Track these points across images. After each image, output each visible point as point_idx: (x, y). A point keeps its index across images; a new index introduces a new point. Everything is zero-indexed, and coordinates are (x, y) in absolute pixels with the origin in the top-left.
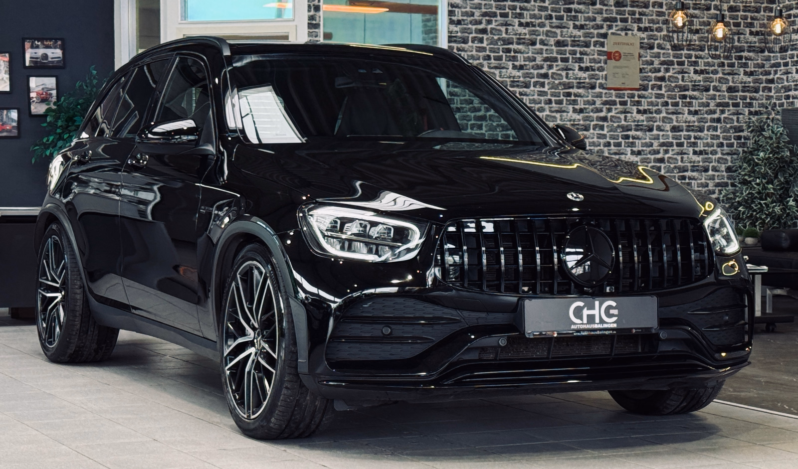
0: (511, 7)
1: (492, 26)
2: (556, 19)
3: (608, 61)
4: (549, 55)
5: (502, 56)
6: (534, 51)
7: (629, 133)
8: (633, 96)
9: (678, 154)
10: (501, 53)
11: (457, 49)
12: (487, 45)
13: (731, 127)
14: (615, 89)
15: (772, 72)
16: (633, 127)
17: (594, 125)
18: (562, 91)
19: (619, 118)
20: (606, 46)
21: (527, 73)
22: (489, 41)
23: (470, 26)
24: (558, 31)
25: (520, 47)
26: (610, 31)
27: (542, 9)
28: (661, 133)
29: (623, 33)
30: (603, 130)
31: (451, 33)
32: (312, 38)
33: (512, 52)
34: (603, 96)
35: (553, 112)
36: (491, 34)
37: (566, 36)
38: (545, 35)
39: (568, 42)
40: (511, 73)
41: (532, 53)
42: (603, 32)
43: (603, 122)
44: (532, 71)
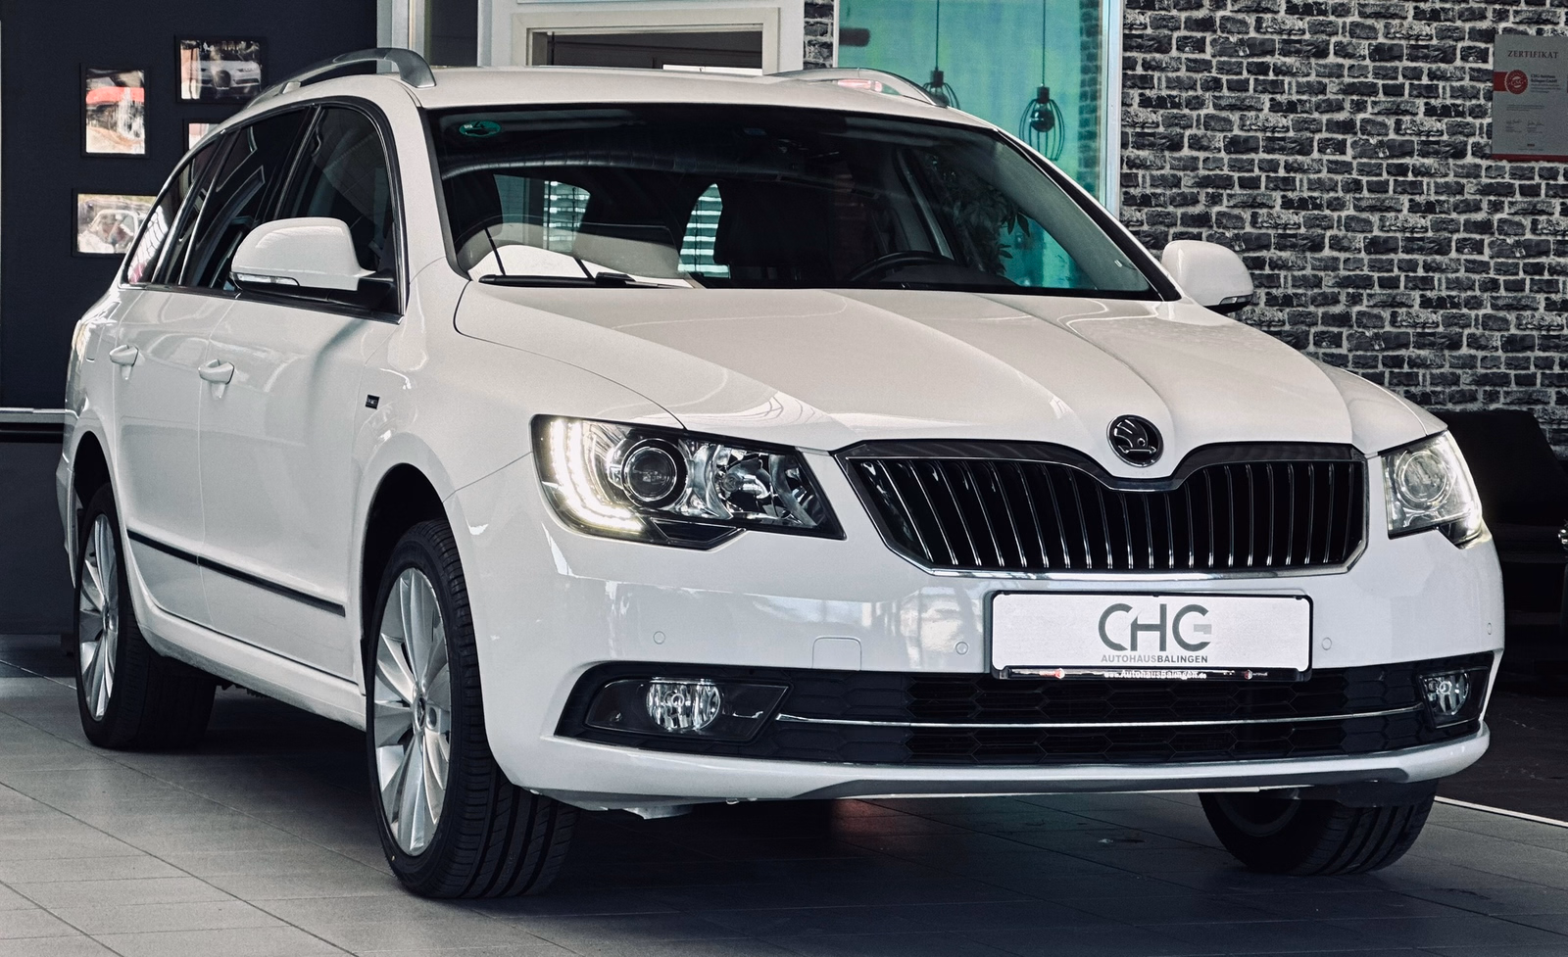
1: (1227, 13)
3: (1495, 93)
4: (1356, 80)
5: (1247, 81)
6: (1322, 70)
7: (1543, 260)
8: (1552, 174)
10: (1245, 75)
11: (1143, 65)
12: (1214, 56)
14: (1511, 159)
16: (1552, 247)
17: (1459, 241)
18: (1385, 163)
19: (1520, 225)
20: (1491, 59)
21: (1306, 122)
22: (1218, 48)
23: (1174, 13)
24: (1379, 24)
25: (1290, 61)
26: (1503, 25)
29: (1532, 31)
30: (1481, 253)
31: (1131, 29)
32: (813, 38)
33: (1271, 73)
34: (1483, 173)
35: (1362, 210)
36: (1223, 32)
37: (1397, 35)
38: (1347, 34)
39: (1402, 50)
40: (1267, 120)
41: (1317, 76)
42: (1484, 27)
43: (1481, 234)
44: (1316, 115)
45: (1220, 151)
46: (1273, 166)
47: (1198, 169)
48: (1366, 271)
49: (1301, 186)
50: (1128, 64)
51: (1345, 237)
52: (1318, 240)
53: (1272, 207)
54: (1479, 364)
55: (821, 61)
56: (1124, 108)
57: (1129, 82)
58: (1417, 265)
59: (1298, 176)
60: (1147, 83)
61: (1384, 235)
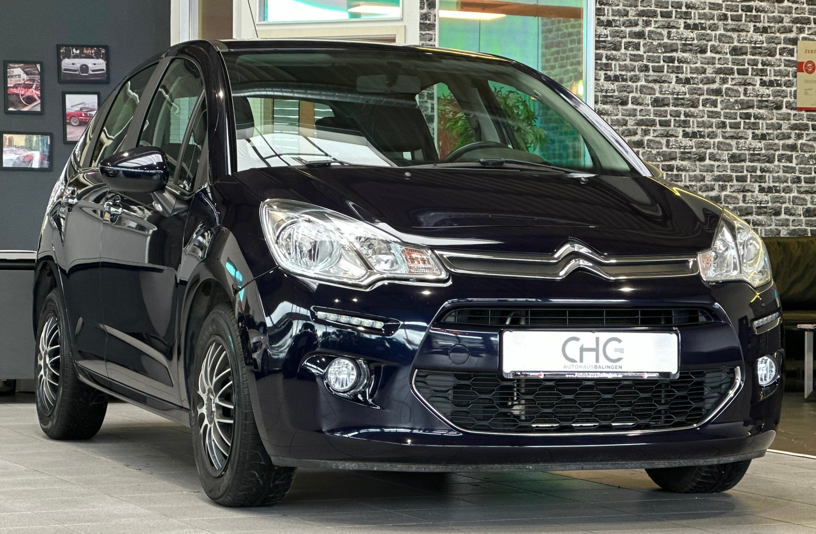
0: (674, 5)
1: (651, 28)
2: (732, 20)
3: (798, 73)
4: (722, 66)
5: (663, 67)
6: (704, 60)
10: (662, 63)
11: (606, 58)
12: (645, 52)
14: (807, 110)
17: (779, 156)
18: (739, 112)
19: (812, 146)
20: (795, 54)
21: (695, 89)
22: (647, 48)
23: (623, 28)
24: (735, 35)
25: (686, 55)
26: (802, 35)
27: (714, 6)
30: (791, 162)
31: (599, 37)
32: (425, 42)
34: (792, 118)
35: (727, 138)
36: (650, 39)
37: (745, 41)
38: (717, 41)
39: (747, 49)
40: (674, 88)
41: (701, 63)
42: (792, 37)
43: (791, 151)
44: (701, 86)
45: (648, 105)
46: (677, 114)
47: (636, 115)
48: (729, 173)
49: (693, 125)
50: (598, 57)
51: (718, 153)
52: (703, 154)
53: (677, 137)
54: (791, 224)
56: (596, 82)
57: (599, 67)
58: (757, 168)
59: (691, 119)
60: (608, 67)
61: (739, 152)
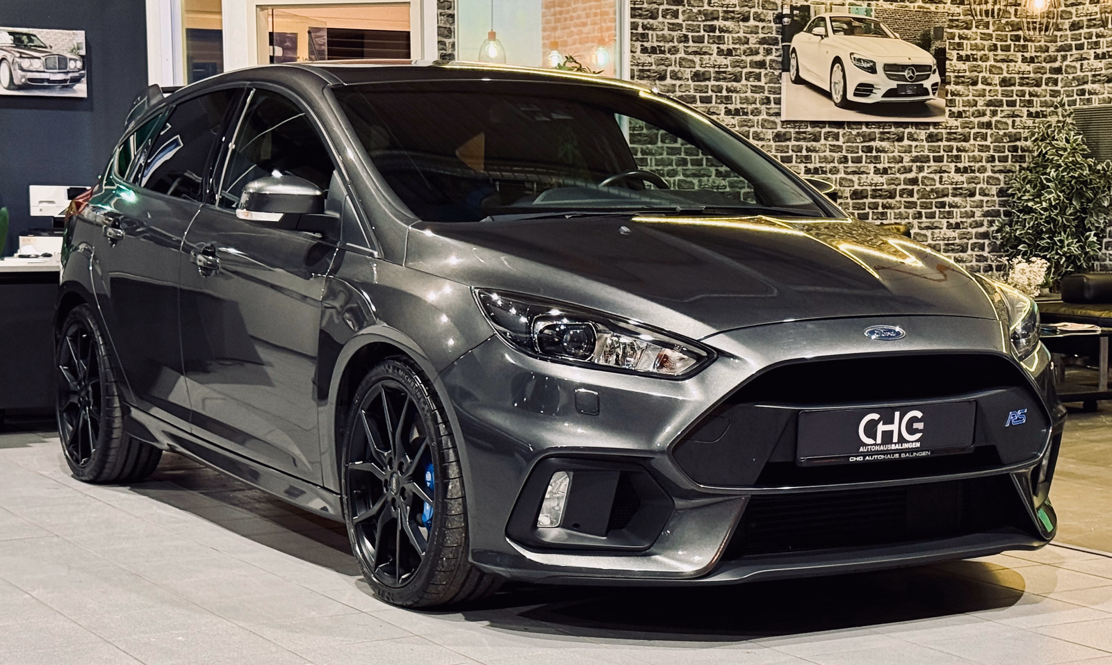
4: (766, 36)
5: (703, 36)
6: (746, 29)
7: (872, 143)
9: (936, 172)
10: (702, 33)
11: (642, 27)
12: (684, 21)
13: (1005, 134)
15: (1059, 58)
16: (877, 135)
17: (825, 133)
21: (737, 61)
22: (686, 16)
25: (729, 24)
28: (914, 144)
30: (838, 140)
31: (634, 4)
32: (443, 11)
33: (717, 31)
35: (772, 115)
36: (689, 6)
38: (760, 8)
40: (715, 61)
41: (744, 33)
43: (838, 129)
44: (743, 57)
45: (688, 79)
46: (720, 90)
47: (675, 91)
49: (736, 101)
50: (634, 26)
51: (761, 132)
53: (720, 114)
55: (448, 26)
56: (632, 54)
57: (635, 37)
58: (803, 148)
59: (734, 95)
60: (645, 38)
61: (783, 130)
